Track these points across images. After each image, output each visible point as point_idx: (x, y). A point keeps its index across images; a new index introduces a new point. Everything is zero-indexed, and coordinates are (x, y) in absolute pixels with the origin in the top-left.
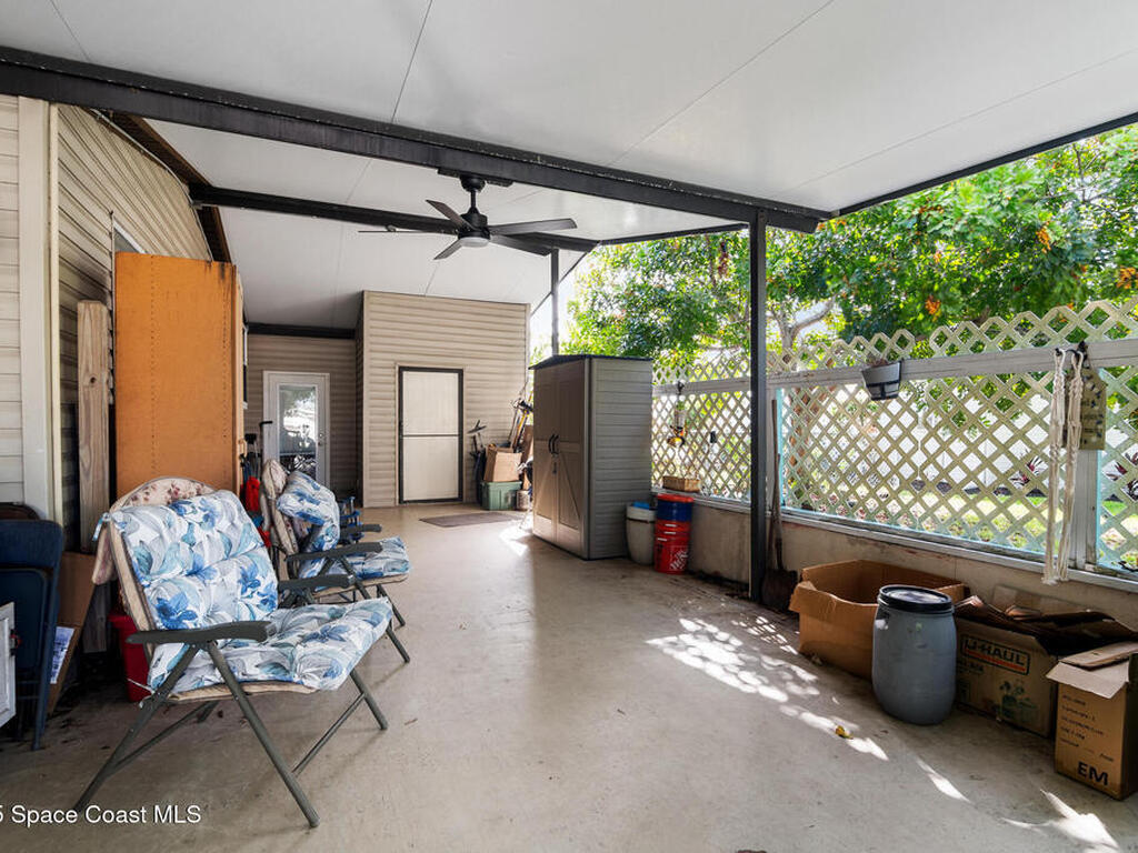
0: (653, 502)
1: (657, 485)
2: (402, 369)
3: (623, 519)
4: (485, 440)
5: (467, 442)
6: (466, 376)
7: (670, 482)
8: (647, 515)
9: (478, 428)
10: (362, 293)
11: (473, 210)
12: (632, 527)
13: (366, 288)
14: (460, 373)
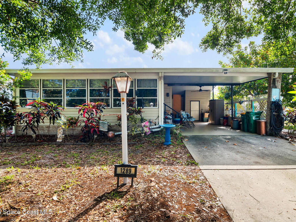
0: (224, 118)
1: (225, 116)
2: (191, 101)
3: (220, 120)
4: (203, 111)
5: (200, 112)
6: (200, 102)
7: (226, 115)
8: (222, 119)
9: (202, 110)
10: (185, 91)
11: (201, 89)
12: (221, 121)
13: (186, 90)
14: (199, 101)
